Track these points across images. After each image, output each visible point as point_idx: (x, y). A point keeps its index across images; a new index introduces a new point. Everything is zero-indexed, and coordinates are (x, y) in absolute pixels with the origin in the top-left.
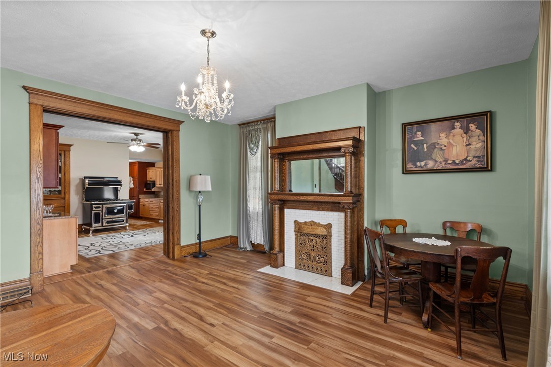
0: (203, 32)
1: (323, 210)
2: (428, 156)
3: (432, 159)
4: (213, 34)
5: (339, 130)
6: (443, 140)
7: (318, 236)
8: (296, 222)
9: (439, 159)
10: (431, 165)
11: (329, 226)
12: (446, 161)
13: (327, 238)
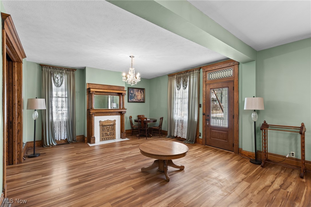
0: (130, 57)
1: (113, 115)
2: (134, 98)
3: (134, 99)
4: (133, 57)
5: (113, 86)
6: (137, 94)
7: (111, 125)
8: (100, 122)
9: (136, 99)
10: (134, 100)
11: (115, 121)
12: (137, 99)
13: (114, 125)
